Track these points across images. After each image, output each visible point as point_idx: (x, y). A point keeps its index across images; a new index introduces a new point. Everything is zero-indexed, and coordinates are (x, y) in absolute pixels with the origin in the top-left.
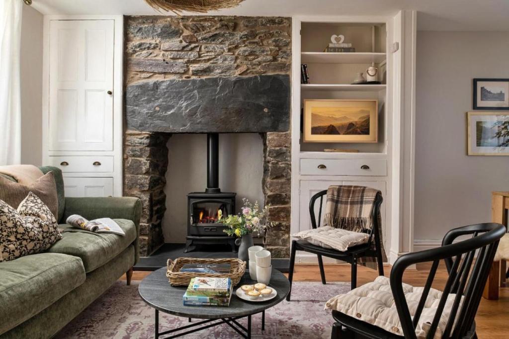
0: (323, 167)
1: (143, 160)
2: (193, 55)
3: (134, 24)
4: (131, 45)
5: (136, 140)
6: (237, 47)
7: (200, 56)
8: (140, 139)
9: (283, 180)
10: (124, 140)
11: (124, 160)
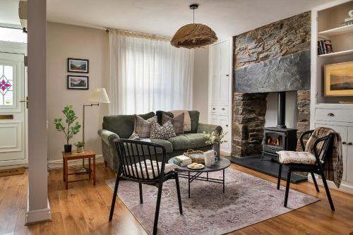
0: (332, 115)
1: (240, 108)
2: (260, 49)
3: (238, 40)
4: (237, 50)
5: (237, 97)
6: (282, 39)
7: (264, 49)
8: (239, 97)
9: (306, 123)
10: (233, 98)
11: (233, 108)
